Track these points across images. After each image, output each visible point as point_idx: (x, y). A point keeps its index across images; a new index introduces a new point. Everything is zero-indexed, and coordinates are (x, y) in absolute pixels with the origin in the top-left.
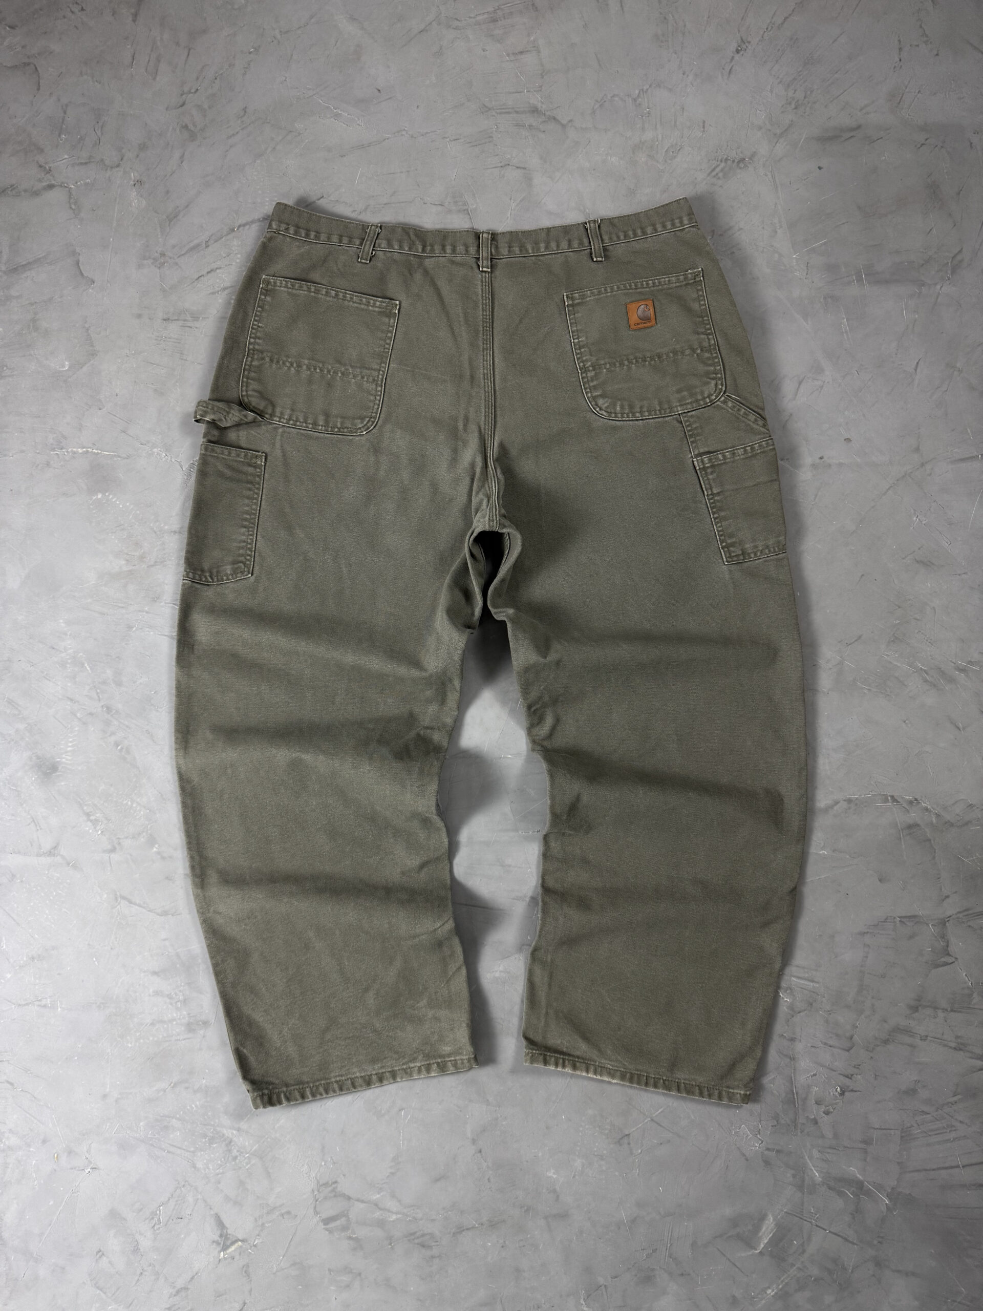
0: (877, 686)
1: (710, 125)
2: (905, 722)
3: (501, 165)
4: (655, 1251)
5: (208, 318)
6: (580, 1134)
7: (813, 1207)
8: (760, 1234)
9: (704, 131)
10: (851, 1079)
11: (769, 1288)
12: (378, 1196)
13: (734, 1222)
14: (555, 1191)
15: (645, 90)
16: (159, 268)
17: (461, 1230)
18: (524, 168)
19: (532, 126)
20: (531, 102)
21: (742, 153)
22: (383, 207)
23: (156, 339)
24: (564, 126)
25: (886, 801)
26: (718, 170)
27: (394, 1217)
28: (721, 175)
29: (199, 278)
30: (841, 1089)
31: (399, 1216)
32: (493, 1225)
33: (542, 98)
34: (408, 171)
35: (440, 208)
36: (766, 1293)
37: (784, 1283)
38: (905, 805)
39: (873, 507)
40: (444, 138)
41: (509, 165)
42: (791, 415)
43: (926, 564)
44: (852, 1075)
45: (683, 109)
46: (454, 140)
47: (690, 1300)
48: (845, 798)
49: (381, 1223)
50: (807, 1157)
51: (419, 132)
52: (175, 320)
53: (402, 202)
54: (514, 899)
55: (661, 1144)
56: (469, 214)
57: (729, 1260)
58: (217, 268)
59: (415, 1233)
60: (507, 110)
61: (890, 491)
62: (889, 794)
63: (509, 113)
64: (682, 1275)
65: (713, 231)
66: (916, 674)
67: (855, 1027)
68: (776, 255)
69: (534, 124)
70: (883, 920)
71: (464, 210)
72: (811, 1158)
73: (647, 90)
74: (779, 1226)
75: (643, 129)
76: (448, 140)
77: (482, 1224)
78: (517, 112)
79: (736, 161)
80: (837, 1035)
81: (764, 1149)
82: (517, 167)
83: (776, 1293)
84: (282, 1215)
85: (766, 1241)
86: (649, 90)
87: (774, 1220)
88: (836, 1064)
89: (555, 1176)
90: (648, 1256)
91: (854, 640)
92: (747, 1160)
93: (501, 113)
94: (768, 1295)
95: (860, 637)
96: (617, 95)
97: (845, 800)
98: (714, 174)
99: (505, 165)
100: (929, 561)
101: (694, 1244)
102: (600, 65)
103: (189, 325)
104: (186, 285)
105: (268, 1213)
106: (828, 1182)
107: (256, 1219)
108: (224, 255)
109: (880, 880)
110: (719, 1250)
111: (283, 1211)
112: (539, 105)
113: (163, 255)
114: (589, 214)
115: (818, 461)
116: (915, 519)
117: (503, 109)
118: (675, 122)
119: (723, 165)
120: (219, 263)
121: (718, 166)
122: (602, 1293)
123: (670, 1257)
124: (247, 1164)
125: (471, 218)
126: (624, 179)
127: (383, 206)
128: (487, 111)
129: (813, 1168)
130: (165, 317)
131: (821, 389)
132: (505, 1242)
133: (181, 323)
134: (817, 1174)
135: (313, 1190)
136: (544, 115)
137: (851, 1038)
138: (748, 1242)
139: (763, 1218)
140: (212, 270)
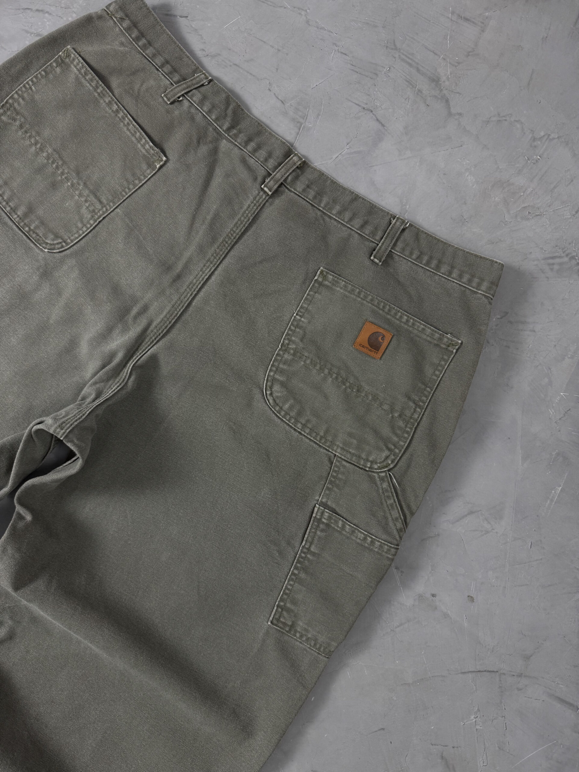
3: (365, 106)
5: (5, 49)
9: (574, 215)
15: (551, 137)
18: (383, 125)
19: (421, 92)
22: (231, 66)
24: (450, 114)
26: (557, 261)
28: (556, 267)
33: (451, 74)
34: (279, 50)
40: (335, 44)
41: (372, 111)
42: (438, 535)
45: (572, 181)
46: (342, 53)
51: (316, 22)
53: (251, 74)
56: (300, 129)
58: (47, 12)
60: (410, 61)
63: (410, 65)
68: (546, 380)
69: (424, 92)
71: (298, 122)
73: (554, 139)
76: (337, 48)
78: (418, 70)
82: (377, 120)
93: (403, 60)
98: (551, 261)
99: (368, 110)
102: (529, 84)
104: (10, 7)
108: (63, 5)
112: (444, 78)
114: (407, 211)
116: (472, 717)
117: (409, 58)
118: (555, 187)
119: (566, 259)
120: (53, 9)
121: (560, 257)
125: (298, 134)
126: (465, 203)
127: (231, 64)
128: (392, 49)
131: (485, 534)
136: (441, 90)
140: (42, 11)
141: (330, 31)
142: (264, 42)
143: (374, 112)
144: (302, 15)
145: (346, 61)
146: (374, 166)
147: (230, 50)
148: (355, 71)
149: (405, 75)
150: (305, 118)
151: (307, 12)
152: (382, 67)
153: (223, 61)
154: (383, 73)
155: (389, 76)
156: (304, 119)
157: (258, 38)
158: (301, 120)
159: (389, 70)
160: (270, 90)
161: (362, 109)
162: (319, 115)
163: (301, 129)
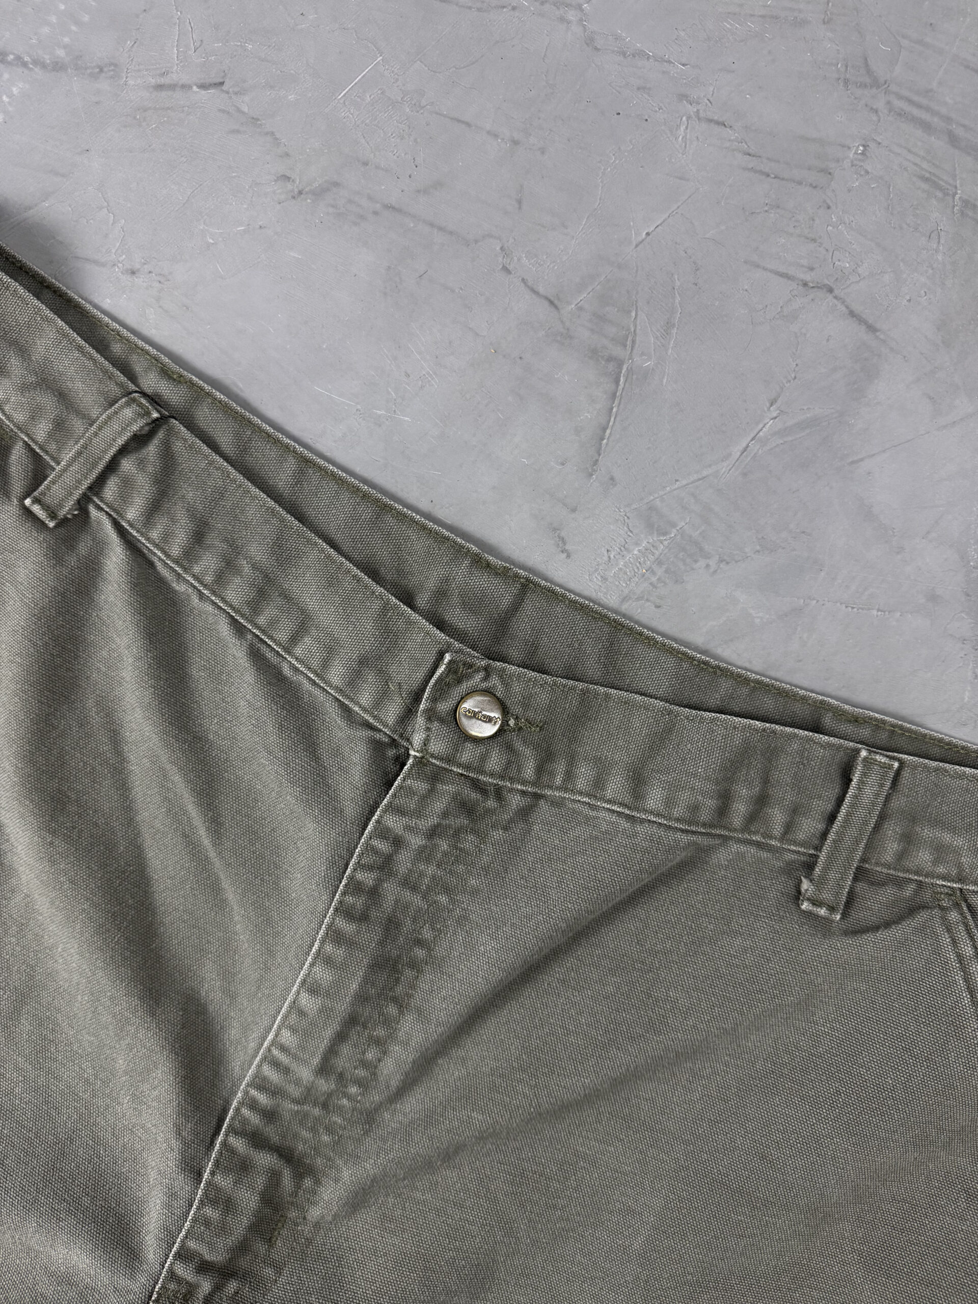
141: (662, 60)
142: (468, 124)
143: (836, 292)
144: (569, 22)
145: (728, 144)
146: (862, 460)
147: (366, 164)
148: (762, 173)
149: (918, 161)
150: (629, 343)
151: (582, 10)
152: (843, 146)
153: (350, 201)
154: (847, 164)
155: (867, 172)
156: (625, 346)
157: (445, 116)
158: (618, 351)
159: (863, 154)
160: (506, 270)
161: (800, 288)
162: (669, 325)
163: (622, 379)
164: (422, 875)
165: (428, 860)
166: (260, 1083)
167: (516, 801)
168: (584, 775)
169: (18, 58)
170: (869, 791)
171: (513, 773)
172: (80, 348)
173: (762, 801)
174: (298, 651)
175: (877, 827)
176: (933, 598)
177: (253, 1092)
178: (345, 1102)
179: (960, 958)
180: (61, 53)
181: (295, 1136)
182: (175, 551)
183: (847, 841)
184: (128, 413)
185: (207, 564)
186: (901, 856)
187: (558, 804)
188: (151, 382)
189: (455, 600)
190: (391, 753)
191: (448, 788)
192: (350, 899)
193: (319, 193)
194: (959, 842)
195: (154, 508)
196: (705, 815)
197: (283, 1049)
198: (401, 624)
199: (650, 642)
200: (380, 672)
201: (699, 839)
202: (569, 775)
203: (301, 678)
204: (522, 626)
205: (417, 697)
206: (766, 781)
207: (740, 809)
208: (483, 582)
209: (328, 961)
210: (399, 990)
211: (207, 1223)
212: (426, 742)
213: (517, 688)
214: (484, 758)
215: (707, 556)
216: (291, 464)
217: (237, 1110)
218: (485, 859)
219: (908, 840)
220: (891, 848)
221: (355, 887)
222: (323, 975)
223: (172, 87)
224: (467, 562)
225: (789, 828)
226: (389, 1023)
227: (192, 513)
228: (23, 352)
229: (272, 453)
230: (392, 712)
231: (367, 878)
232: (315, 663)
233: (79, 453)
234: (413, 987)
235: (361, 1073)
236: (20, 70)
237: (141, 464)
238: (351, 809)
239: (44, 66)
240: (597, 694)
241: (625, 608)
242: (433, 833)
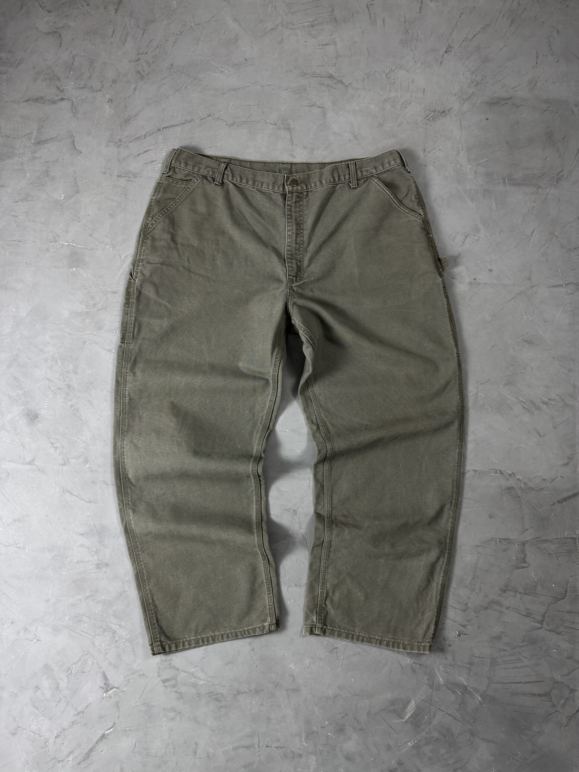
0: (496, 408)
1: (428, 91)
2: (510, 429)
4: (346, 715)
6: (310, 645)
7: (438, 698)
8: (406, 711)
10: (465, 627)
11: (409, 742)
12: (194, 670)
13: (393, 702)
14: (293, 676)
16: (118, 148)
17: (239, 693)
20: (330, 72)
21: (444, 108)
23: (113, 186)
25: (496, 473)
27: (202, 682)
29: (139, 155)
30: (459, 633)
31: (205, 682)
32: (257, 692)
35: (274, 126)
36: (407, 744)
37: (418, 740)
38: (507, 476)
39: (502, 309)
43: (530, 342)
44: (465, 625)
47: (364, 744)
48: (473, 469)
49: (194, 685)
50: (436, 669)
52: (124, 177)
54: (284, 510)
55: (355, 655)
57: (388, 724)
59: (213, 692)
61: (512, 301)
62: (498, 469)
64: (361, 730)
65: (424, 150)
66: (519, 403)
67: (469, 598)
70: (489, 540)
72: (439, 670)
74: (418, 707)
75: (390, 91)
77: (251, 691)
79: (440, 112)
80: (459, 602)
81: (413, 662)
83: (413, 745)
84: (140, 675)
85: (410, 715)
86: (396, 70)
87: (415, 703)
88: (457, 618)
89: (294, 667)
90: (342, 717)
91: (485, 382)
92: (402, 668)
94: (408, 746)
95: (489, 380)
96: (377, 71)
97: (473, 471)
100: (532, 342)
101: (369, 713)
103: (131, 180)
105: (132, 674)
106: (448, 685)
107: (125, 676)
109: (490, 517)
110: (383, 718)
111: (141, 673)
113: (120, 141)
115: (473, 281)
122: (315, 736)
123: (355, 719)
124: (123, 645)
129: (439, 676)
130: (119, 174)
132: (263, 702)
133: (127, 178)
134: (441, 680)
135: (158, 663)
137: (467, 604)
138: (400, 714)
139: (409, 702)
164: (297, 211)
165: (297, 208)
166: (288, 254)
167: (305, 193)
168: (313, 185)
169: (177, 125)
170: (352, 167)
171: (303, 189)
172: (210, 160)
173: (339, 176)
174: (263, 187)
175: (356, 172)
176: (350, 140)
177: (288, 252)
178: (301, 249)
179: (376, 182)
180: (183, 121)
181: (297, 258)
182: (239, 181)
183: (353, 175)
184: (223, 165)
185: (244, 181)
186: (362, 174)
187: (311, 191)
188: (223, 160)
189: (282, 170)
190: (284, 195)
191: (294, 194)
192: (288, 217)
193: (233, 124)
194: (368, 168)
195: (233, 177)
196: (332, 181)
197: (289, 243)
198: (276, 176)
199: (313, 164)
200: (277, 184)
201: (333, 185)
202: (311, 187)
203: (266, 191)
204: (294, 170)
205: (284, 184)
206: (338, 173)
207: (337, 179)
208: (285, 165)
209: (290, 226)
210: (301, 228)
211: (290, 270)
212: (288, 189)
213: (297, 177)
214: (297, 188)
215: (315, 149)
216: (248, 163)
217: (287, 256)
218: (305, 204)
219: (361, 172)
220: (360, 174)
221: (288, 215)
222: (290, 228)
223: (203, 119)
224: (281, 164)
225: (345, 179)
226: (302, 233)
227: (239, 175)
228: (202, 164)
229: (245, 163)
230: (281, 189)
231: (289, 213)
232: (267, 187)
233: (218, 173)
234: (303, 227)
235: (302, 242)
236: (178, 126)
237: (228, 171)
238: (282, 205)
239: (181, 124)
240: (309, 174)
241: (307, 161)
242: (296, 202)
